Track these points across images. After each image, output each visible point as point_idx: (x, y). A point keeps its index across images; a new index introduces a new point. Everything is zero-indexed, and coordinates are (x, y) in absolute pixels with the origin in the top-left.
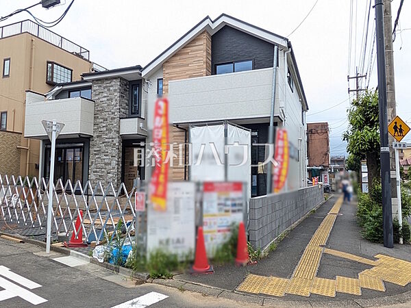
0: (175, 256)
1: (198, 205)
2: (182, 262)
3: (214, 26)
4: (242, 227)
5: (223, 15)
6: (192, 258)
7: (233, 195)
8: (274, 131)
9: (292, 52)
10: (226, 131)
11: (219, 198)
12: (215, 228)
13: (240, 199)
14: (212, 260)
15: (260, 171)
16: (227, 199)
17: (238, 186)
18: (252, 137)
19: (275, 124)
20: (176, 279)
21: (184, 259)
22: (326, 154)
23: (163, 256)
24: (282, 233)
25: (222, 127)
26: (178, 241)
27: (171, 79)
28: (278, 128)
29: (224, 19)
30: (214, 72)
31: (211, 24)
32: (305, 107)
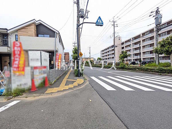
0: (24, 89)
1: (32, 73)
2: (27, 90)
3: (37, 23)
4: (46, 78)
5: (40, 20)
6: (31, 88)
7: (44, 69)
8: (56, 54)
9: (60, 35)
10: (41, 53)
11: (39, 71)
12: (38, 79)
13: (46, 70)
14: (38, 87)
15: (52, 63)
16: (42, 71)
17: (45, 67)
18: (49, 55)
19: (56, 52)
20: (24, 95)
21: (28, 89)
22: (69, 59)
23: (19, 89)
24: (58, 78)
25: (40, 51)
26: (25, 84)
27: (21, 35)
28: (56, 53)
29: (40, 21)
30: (38, 36)
31: (36, 22)
32: (64, 49)
